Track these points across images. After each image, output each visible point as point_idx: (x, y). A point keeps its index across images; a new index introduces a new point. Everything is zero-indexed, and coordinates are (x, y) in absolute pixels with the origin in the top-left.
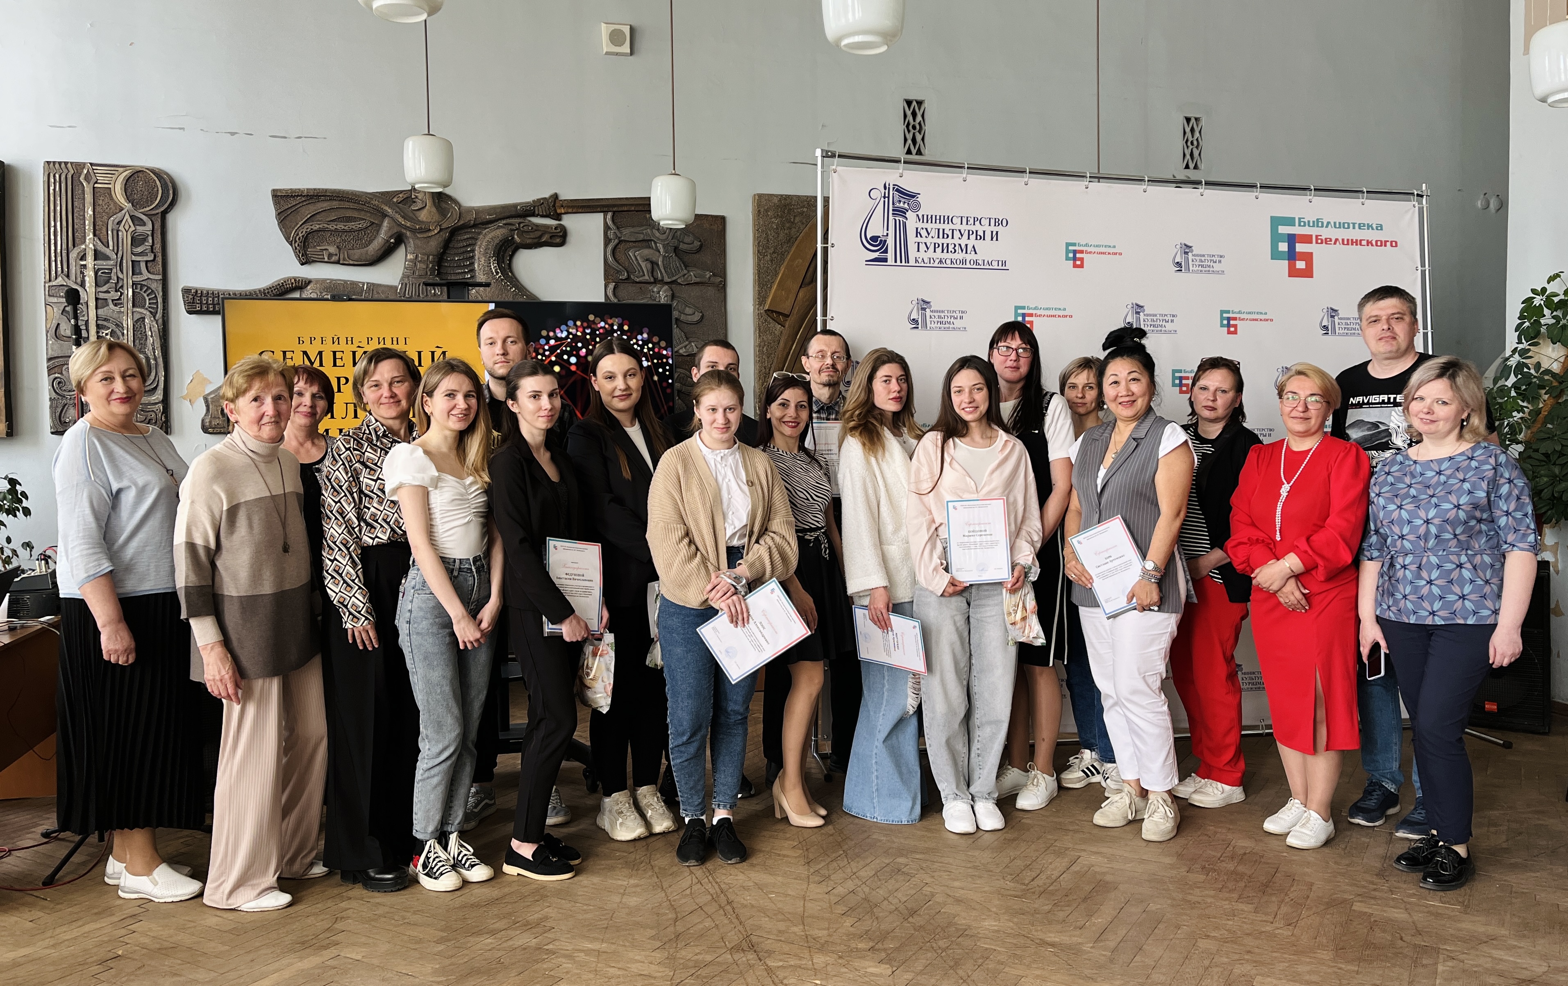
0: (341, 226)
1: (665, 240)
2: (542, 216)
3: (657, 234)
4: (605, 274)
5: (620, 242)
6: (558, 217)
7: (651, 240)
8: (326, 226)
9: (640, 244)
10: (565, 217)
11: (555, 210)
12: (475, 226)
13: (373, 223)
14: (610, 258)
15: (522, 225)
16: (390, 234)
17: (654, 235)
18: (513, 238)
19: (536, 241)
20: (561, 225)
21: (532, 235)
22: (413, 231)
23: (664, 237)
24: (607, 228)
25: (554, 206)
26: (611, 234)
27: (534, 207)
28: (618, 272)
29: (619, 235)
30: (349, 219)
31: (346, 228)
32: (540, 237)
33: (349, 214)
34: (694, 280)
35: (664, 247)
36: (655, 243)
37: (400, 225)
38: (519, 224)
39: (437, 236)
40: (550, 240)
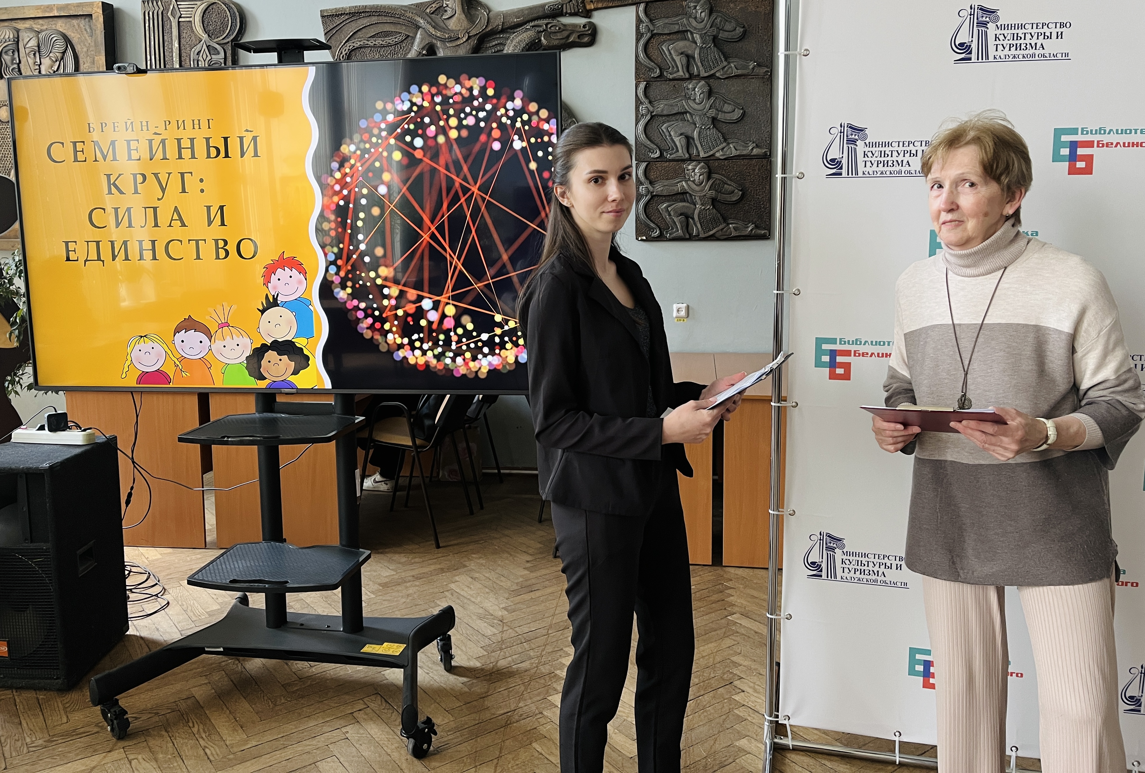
0: (379, 41)
1: (702, 29)
2: (572, 15)
3: (694, 23)
4: (636, 73)
5: (653, 36)
6: (588, 14)
7: (687, 31)
8: (366, 42)
9: (674, 37)
10: (596, 14)
11: (584, 7)
12: (503, 31)
13: (408, 36)
14: (642, 55)
15: (549, 26)
16: (421, 46)
17: (690, 24)
18: (540, 40)
19: (563, 41)
20: (590, 22)
21: (559, 36)
22: (443, 40)
23: (701, 26)
24: (639, 21)
25: (583, 2)
26: (643, 28)
27: (563, 5)
28: (651, 70)
29: (652, 28)
30: (387, 34)
31: (383, 43)
32: (568, 37)
33: (387, 28)
34: (735, 72)
35: (701, 38)
36: (692, 33)
37: (431, 35)
38: (547, 25)
39: (465, 44)
40: (577, 40)
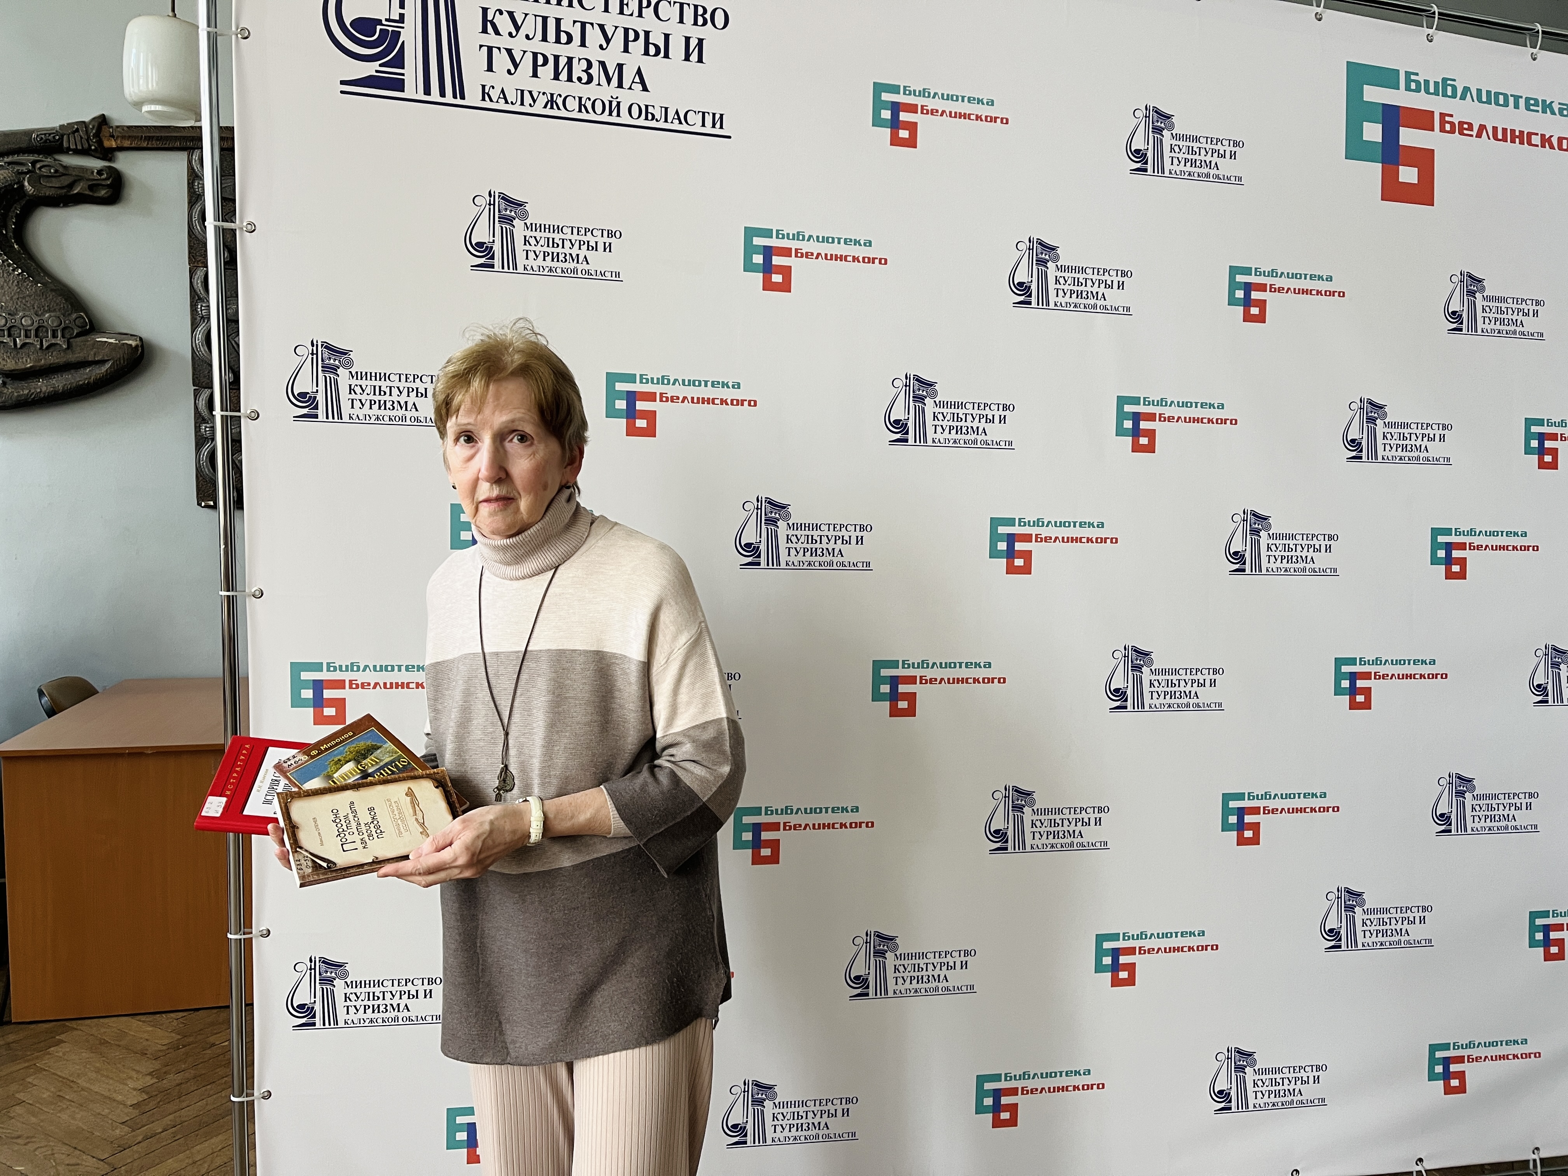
2: (78, 152)
4: (190, 253)
6: (107, 154)
10: (121, 156)
11: (100, 143)
15: (38, 166)
18: (23, 186)
19: (63, 192)
20: (110, 168)
21: (56, 183)
24: (193, 175)
25: (97, 135)
27: (62, 136)
32: (71, 186)
38: (34, 163)
40: (87, 192)
